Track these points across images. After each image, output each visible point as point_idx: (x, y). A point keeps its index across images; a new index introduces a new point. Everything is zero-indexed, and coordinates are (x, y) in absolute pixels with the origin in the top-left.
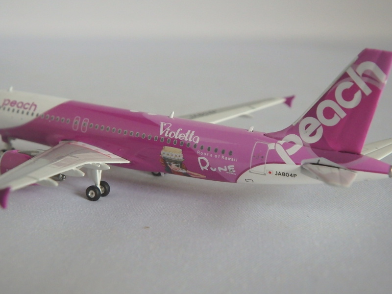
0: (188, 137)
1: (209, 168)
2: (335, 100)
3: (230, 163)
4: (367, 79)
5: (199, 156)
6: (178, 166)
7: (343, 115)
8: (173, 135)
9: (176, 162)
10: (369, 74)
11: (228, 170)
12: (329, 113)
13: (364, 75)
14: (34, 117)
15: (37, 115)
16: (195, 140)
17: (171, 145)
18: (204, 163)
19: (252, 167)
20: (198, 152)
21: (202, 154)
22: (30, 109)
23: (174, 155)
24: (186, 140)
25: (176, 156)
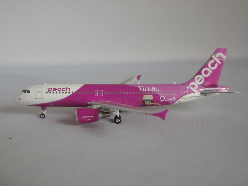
0: (154, 90)
1: (164, 100)
2: (208, 67)
3: (174, 96)
4: (219, 59)
5: (160, 96)
6: (150, 102)
7: (211, 72)
8: (146, 90)
9: (149, 101)
10: (220, 57)
11: (173, 100)
12: (206, 72)
13: (218, 57)
14: (71, 93)
15: (72, 92)
16: (157, 90)
17: (147, 94)
18: (162, 98)
19: (183, 96)
20: (160, 95)
21: (162, 95)
22: (67, 91)
23: (149, 98)
24: (153, 91)
25: (150, 98)
